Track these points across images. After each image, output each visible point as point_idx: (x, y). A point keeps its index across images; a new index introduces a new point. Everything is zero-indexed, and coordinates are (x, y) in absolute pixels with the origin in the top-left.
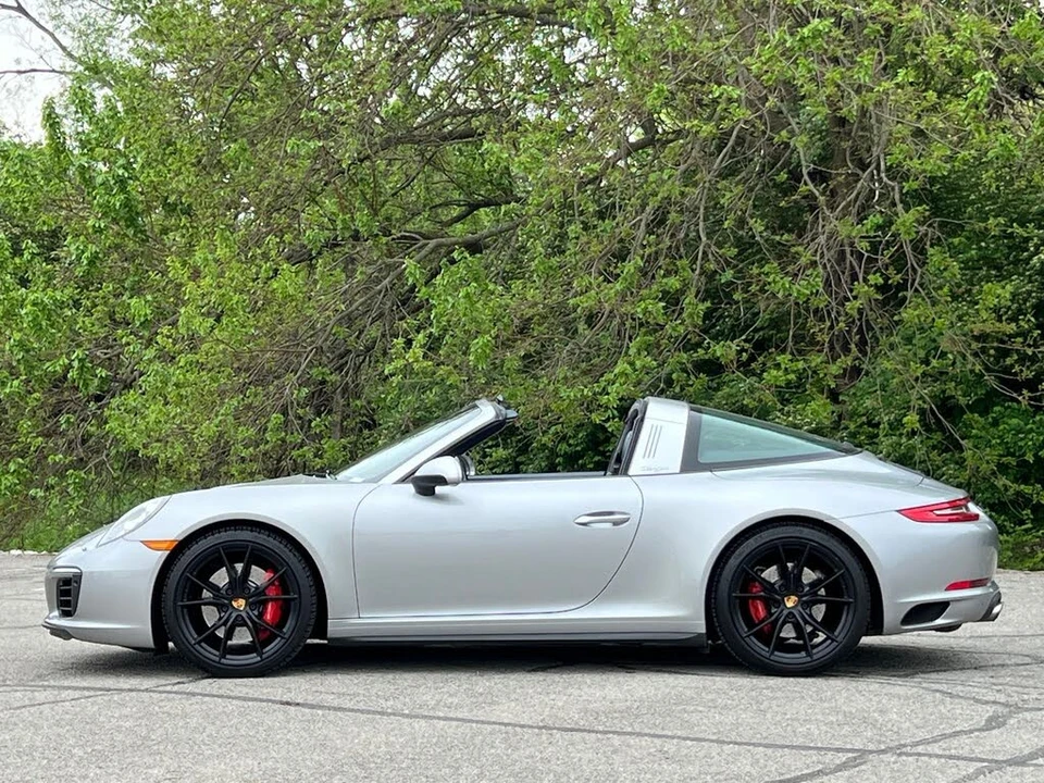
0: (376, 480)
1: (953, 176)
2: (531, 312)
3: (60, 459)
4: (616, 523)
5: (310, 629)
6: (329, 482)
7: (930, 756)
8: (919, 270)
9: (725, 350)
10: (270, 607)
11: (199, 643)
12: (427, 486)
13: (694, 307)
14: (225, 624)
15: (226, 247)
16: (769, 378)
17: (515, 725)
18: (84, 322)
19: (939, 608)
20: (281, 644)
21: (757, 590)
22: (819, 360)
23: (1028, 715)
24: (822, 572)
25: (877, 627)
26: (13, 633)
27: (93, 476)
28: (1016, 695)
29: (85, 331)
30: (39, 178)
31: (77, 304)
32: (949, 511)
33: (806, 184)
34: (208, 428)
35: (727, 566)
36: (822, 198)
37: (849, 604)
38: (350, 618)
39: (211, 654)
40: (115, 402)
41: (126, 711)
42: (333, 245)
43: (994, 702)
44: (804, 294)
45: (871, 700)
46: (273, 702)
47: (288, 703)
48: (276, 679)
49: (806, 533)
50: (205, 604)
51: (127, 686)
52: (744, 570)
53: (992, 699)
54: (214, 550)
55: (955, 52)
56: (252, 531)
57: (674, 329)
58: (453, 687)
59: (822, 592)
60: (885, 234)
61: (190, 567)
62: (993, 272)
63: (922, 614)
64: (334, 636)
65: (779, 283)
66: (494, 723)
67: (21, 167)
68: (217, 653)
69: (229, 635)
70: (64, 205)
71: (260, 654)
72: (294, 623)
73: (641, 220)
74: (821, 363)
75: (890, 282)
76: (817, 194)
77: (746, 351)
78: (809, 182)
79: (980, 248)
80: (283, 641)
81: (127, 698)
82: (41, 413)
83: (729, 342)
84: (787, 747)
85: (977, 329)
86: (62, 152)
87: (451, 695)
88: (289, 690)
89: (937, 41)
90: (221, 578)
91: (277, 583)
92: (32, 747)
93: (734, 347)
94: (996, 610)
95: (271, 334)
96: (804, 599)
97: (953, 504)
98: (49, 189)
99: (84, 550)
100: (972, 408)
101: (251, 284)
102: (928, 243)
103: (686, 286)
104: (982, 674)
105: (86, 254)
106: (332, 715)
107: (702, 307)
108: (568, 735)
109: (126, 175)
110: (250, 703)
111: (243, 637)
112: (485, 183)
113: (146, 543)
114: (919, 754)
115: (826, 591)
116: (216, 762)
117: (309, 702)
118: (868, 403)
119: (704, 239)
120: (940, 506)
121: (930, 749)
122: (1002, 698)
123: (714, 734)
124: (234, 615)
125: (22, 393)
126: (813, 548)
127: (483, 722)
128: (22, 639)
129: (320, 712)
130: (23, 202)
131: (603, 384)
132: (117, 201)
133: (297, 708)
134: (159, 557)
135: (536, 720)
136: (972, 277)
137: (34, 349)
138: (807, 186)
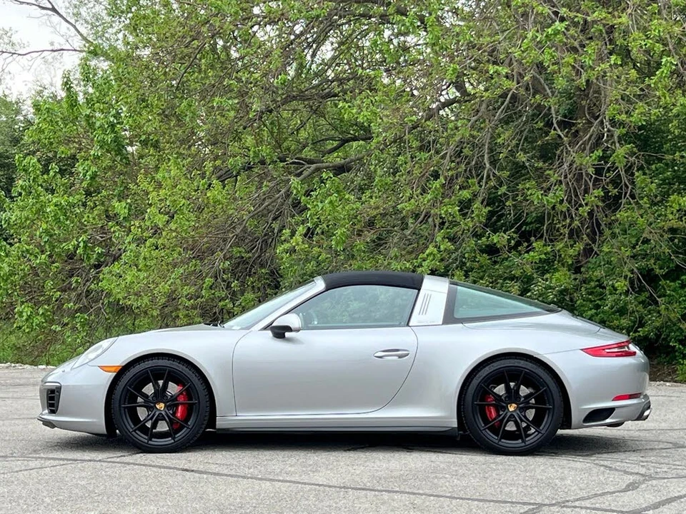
0: (248, 328)
1: (657, 123)
2: (375, 213)
3: (71, 306)
4: (400, 357)
5: (205, 422)
6: (219, 329)
7: (581, 508)
8: (630, 187)
9: (500, 239)
10: (180, 408)
11: (135, 431)
12: (280, 332)
13: (480, 211)
14: (151, 419)
15: (178, 169)
16: (528, 257)
17: (325, 486)
18: (88, 217)
19: (608, 412)
20: (187, 432)
21: (491, 399)
22: (561, 246)
23: (654, 482)
24: (534, 389)
25: (567, 424)
26: (25, 422)
27: (93, 317)
28: (652, 469)
29: (88, 222)
30: (60, 123)
31: (84, 205)
32: (616, 350)
33: (555, 129)
34: (164, 287)
35: (471, 385)
36: (565, 139)
37: (549, 409)
38: (230, 416)
39: (143, 438)
40: (106, 270)
41: (83, 474)
42: (248, 168)
43: (637, 474)
44: (551, 202)
45: (558, 471)
46: (178, 469)
47: (187, 470)
48: (183, 454)
49: (522, 363)
50: (140, 406)
51: (88, 458)
52: (482, 387)
53: (636, 471)
54: (144, 372)
55: (649, 45)
56: (169, 360)
57: (466, 224)
58: (293, 460)
59: (533, 401)
60: (606, 163)
61: (130, 383)
62: (682, 186)
63: (597, 415)
64: (221, 427)
65: (536, 196)
66: (313, 484)
67: (48, 116)
68: (146, 437)
69: (154, 425)
70: (77, 140)
71: (174, 439)
72: (196, 417)
73: (447, 153)
74: (563, 247)
75: (610, 194)
76: (562, 136)
77: (514, 239)
78: (557, 128)
79: (675, 171)
80: (189, 430)
81: (87, 466)
82: (60, 276)
83: (502, 234)
84: (493, 501)
85: (667, 225)
86: (75, 106)
87: (291, 466)
88: (190, 461)
89: (637, 37)
90: (149, 389)
91: (184, 393)
92: (20, 497)
93: (506, 237)
94: (646, 414)
95: (207, 226)
96: (521, 406)
97: (620, 345)
98: (66, 130)
99: (64, 371)
100: (666, 277)
101: (193, 193)
102: (636, 169)
103: (475, 195)
104: (637, 454)
105: (88, 173)
106: (211, 478)
107: (486, 210)
108: (357, 493)
109: (115, 121)
110: (162, 470)
111: (163, 427)
112: (352, 125)
113: (101, 367)
114: (575, 507)
115: (535, 400)
116: (132, 507)
117: (200, 469)
118: (597, 273)
119: (488, 165)
120: (609, 347)
121: (583, 504)
122: (643, 471)
123: (450, 492)
124: (157, 413)
125: (48, 263)
126: (526, 373)
127: (305, 484)
128: (30, 427)
129: (205, 476)
130: (49, 139)
131: (419, 260)
132: (109, 138)
133: (192, 473)
134: (110, 376)
135: (340, 482)
136: (669, 189)
137: (55, 234)
138: (556, 132)
